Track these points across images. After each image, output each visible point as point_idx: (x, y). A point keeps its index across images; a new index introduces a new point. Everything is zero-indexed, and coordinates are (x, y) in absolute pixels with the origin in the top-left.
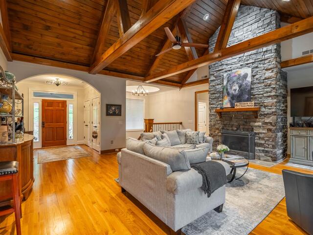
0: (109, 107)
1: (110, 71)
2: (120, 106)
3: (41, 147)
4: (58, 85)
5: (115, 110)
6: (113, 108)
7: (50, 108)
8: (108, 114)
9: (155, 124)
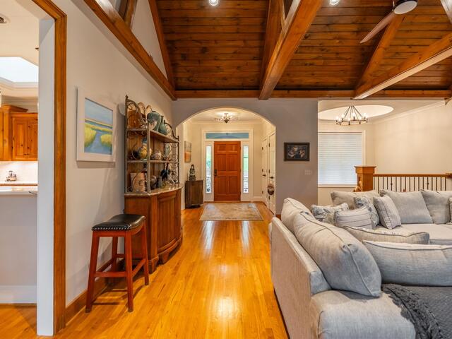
0: (288, 146)
1: (289, 90)
2: (308, 144)
3: (213, 200)
4: (226, 121)
5: (299, 151)
6: (296, 149)
7: (223, 152)
8: (287, 158)
9: (376, 175)
